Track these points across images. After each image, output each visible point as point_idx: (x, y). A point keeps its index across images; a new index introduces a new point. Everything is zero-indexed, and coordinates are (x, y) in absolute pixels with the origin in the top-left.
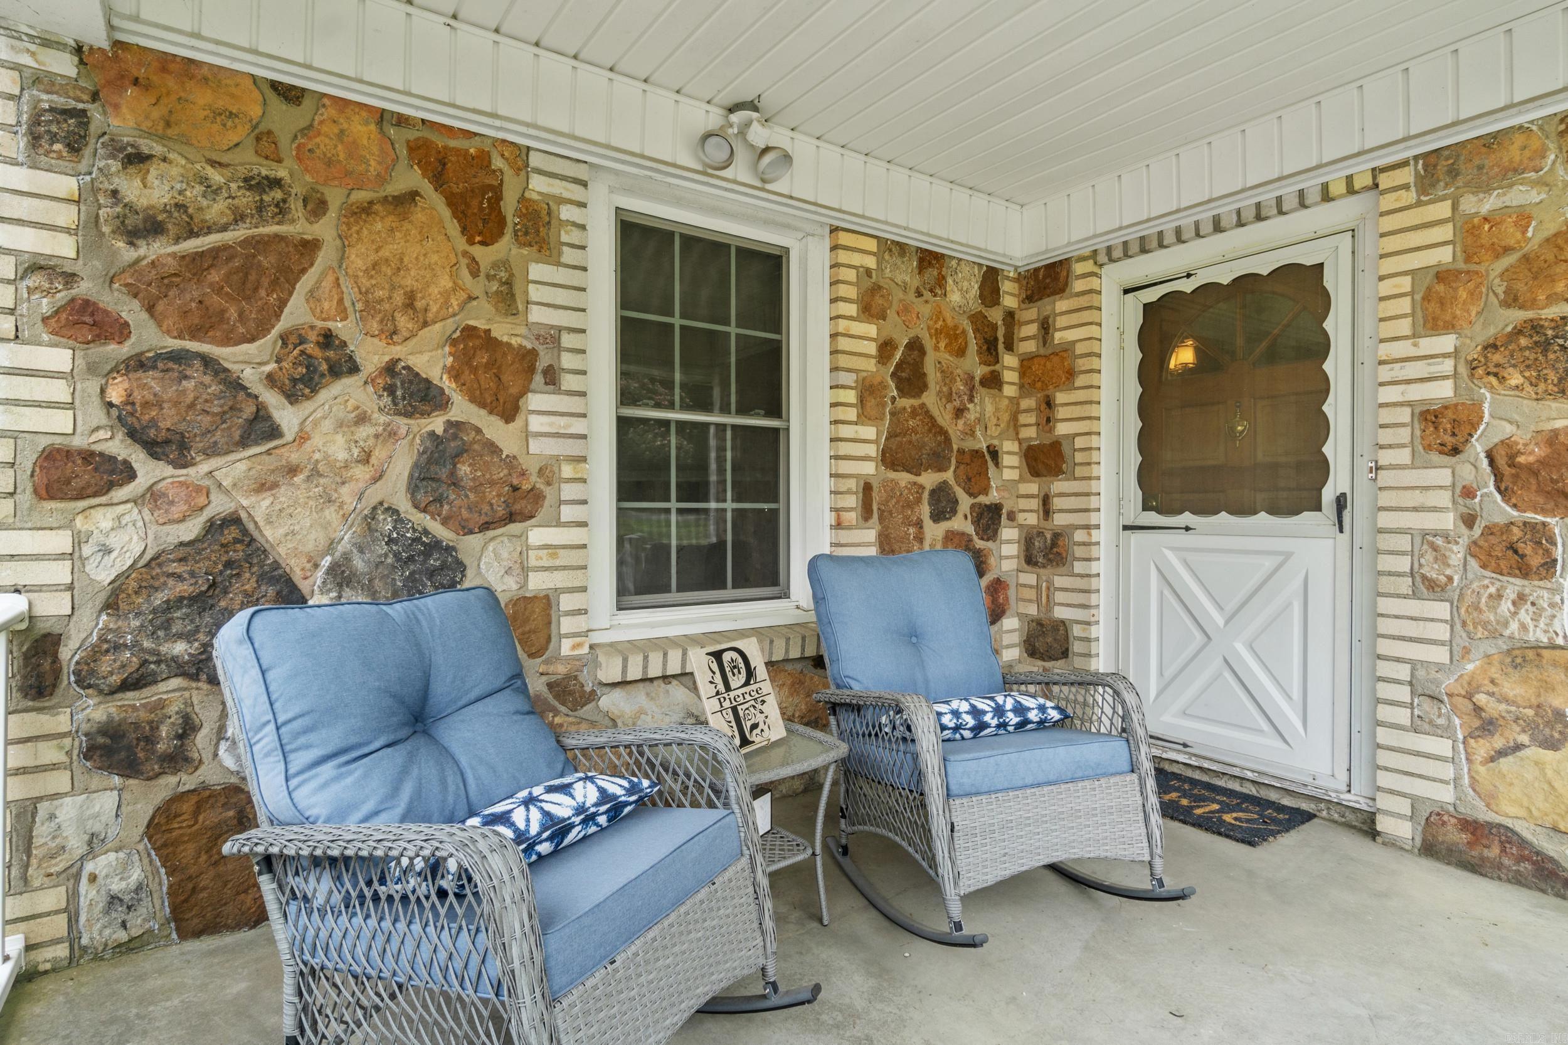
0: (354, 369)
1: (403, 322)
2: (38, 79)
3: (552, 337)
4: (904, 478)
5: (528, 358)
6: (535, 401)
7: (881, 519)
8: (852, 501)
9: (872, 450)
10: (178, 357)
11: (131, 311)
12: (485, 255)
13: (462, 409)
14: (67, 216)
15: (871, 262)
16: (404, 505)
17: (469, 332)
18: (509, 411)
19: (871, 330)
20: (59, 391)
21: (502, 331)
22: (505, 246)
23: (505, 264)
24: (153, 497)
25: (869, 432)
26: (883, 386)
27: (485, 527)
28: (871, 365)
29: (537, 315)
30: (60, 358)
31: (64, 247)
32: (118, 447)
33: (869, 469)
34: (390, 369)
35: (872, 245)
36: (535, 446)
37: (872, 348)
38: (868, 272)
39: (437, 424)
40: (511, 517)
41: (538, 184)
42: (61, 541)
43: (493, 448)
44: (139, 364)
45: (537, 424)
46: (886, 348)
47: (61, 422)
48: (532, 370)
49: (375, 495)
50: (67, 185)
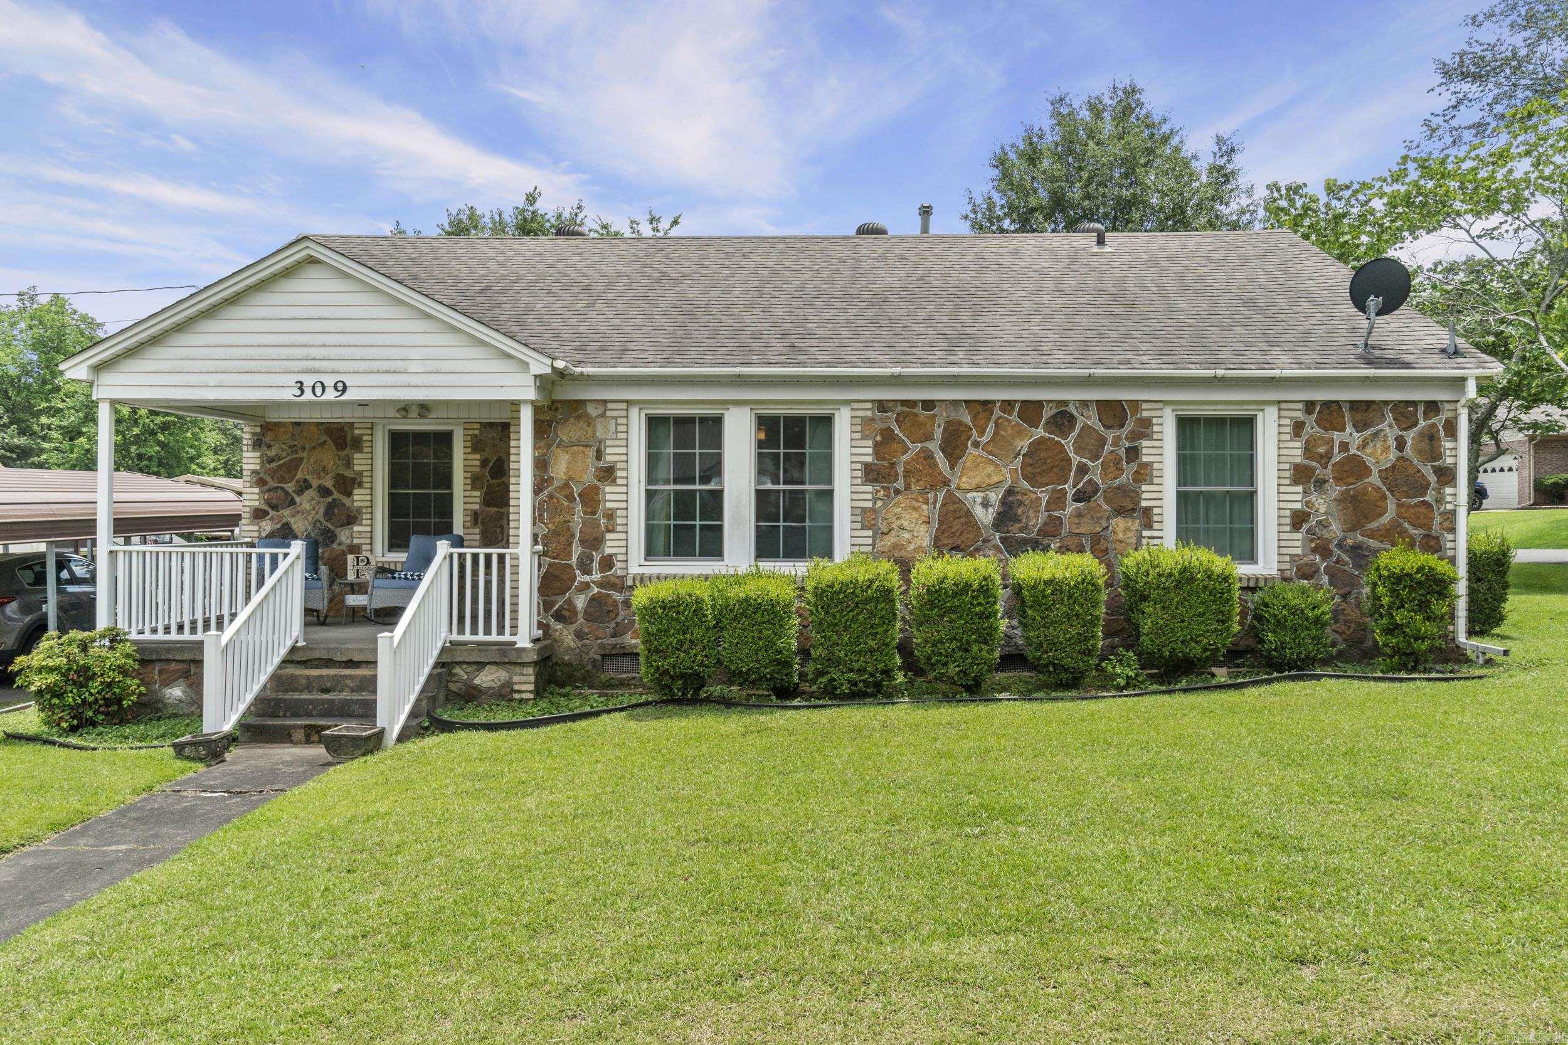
0: (311, 487)
1: (322, 474)
2: (254, 434)
3: (361, 473)
4: (493, 510)
5: (353, 480)
6: (356, 491)
7: (483, 524)
8: (468, 518)
9: (478, 500)
10: (276, 488)
11: (269, 479)
12: (342, 454)
13: (336, 495)
14: (258, 461)
15: (477, 432)
16: (322, 520)
17: (338, 475)
18: (349, 494)
19: (478, 457)
20: (256, 497)
21: (347, 473)
22: (347, 451)
23: (347, 455)
24: (272, 519)
25: (477, 493)
26: (483, 476)
27: (341, 526)
28: (478, 469)
29: (356, 468)
30: (257, 490)
31: (257, 467)
32: (266, 508)
33: (477, 507)
34: (319, 486)
35: (478, 426)
36: (355, 504)
37: (478, 463)
38: (476, 436)
39: (330, 499)
40: (348, 524)
41: (357, 432)
42: (256, 528)
43: (344, 505)
44: (270, 490)
45: (356, 498)
46: (484, 463)
47: (257, 503)
48: (354, 483)
49: (317, 517)
50: (258, 454)
